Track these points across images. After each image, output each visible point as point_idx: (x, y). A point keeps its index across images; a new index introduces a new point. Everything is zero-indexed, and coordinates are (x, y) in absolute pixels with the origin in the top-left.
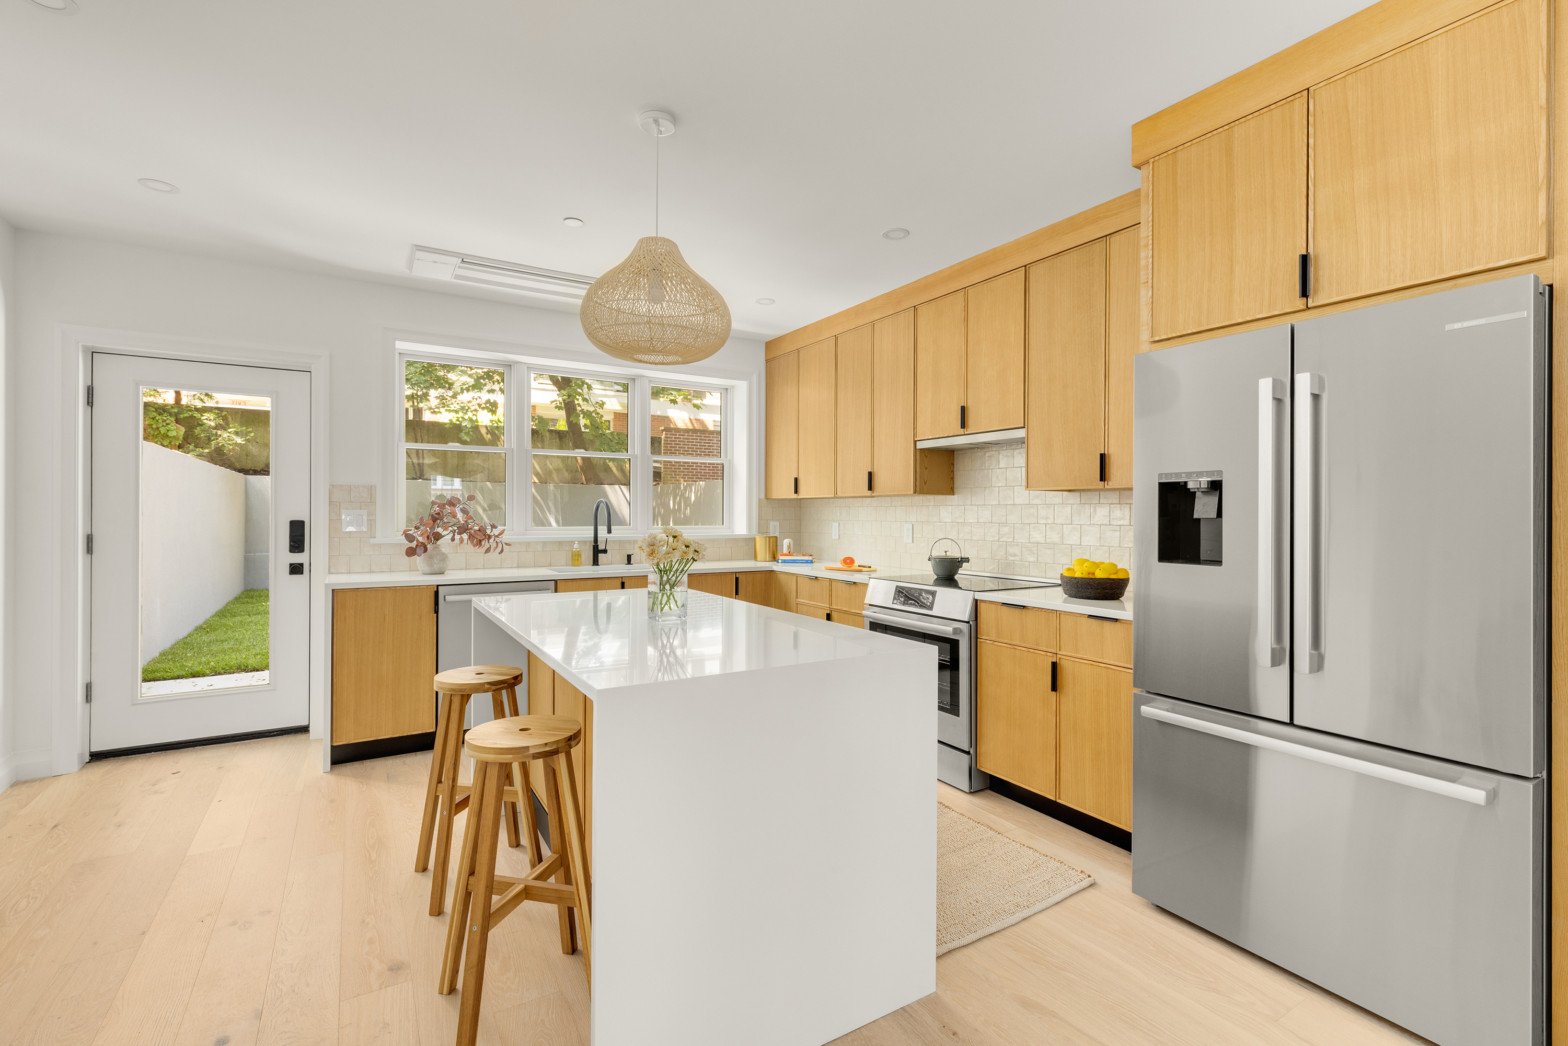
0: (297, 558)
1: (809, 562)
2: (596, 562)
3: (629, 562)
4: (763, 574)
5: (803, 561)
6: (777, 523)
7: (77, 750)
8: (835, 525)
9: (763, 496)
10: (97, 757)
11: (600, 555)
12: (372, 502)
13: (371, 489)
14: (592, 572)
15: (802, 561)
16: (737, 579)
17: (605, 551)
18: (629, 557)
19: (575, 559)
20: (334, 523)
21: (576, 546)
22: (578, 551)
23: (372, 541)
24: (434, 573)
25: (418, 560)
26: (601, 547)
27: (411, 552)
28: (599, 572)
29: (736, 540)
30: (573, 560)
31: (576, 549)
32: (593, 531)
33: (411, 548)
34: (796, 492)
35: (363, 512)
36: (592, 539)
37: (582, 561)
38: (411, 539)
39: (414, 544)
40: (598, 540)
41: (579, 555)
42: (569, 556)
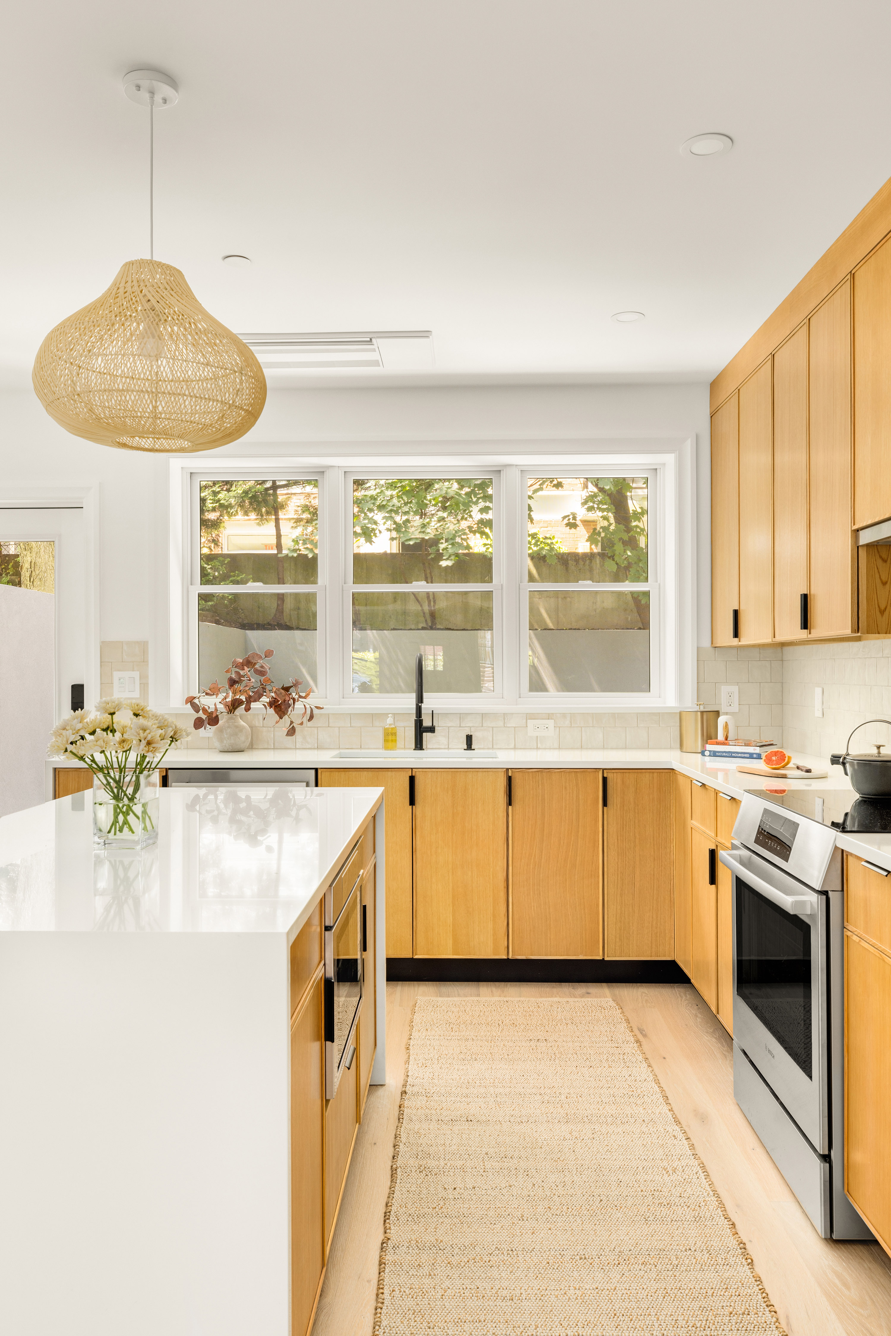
1: (755, 756)
2: (419, 745)
3: (469, 746)
4: (655, 774)
5: (746, 755)
6: (735, 689)
8: (818, 691)
9: (706, 643)
11: (424, 734)
12: (145, 661)
13: (143, 646)
14: (413, 760)
15: (743, 755)
16: (605, 780)
17: (432, 729)
18: (469, 739)
19: (390, 737)
20: (105, 684)
21: (390, 720)
22: (392, 728)
24: (226, 750)
25: (208, 732)
26: (427, 723)
27: (199, 724)
28: (425, 760)
29: (658, 716)
30: (386, 741)
31: (390, 725)
32: (415, 700)
33: (198, 719)
34: (736, 635)
35: (136, 674)
36: (414, 711)
37: (400, 743)
38: (196, 708)
39: (201, 714)
40: (423, 712)
41: (394, 734)
42: (380, 735)
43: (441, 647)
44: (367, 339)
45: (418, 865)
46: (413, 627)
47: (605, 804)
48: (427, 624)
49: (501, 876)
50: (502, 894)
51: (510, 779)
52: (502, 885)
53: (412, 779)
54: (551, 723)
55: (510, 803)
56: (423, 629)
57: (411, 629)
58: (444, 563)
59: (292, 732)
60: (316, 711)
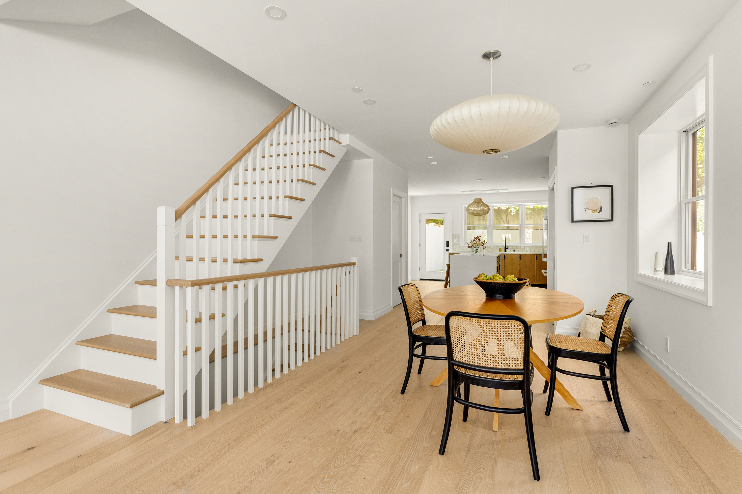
0: (448, 248)
2: (505, 251)
3: (514, 251)
7: (418, 279)
10: (421, 279)
12: (459, 238)
13: (459, 235)
16: (536, 256)
17: (507, 249)
20: (453, 241)
21: (500, 247)
23: (459, 245)
25: (470, 249)
26: (507, 248)
33: (469, 247)
35: (458, 240)
36: (504, 246)
37: (502, 251)
38: (469, 245)
39: (469, 246)
40: (506, 246)
41: (501, 249)
42: (499, 250)
43: (510, 234)
44: (498, 190)
45: (505, 268)
46: (502, 229)
47: (536, 260)
48: (506, 228)
49: (519, 270)
50: (519, 273)
51: (520, 256)
52: (519, 272)
53: (504, 255)
54: (529, 248)
55: (520, 259)
56: (505, 229)
57: (502, 230)
58: (512, 214)
59: (484, 249)
60: (488, 246)
